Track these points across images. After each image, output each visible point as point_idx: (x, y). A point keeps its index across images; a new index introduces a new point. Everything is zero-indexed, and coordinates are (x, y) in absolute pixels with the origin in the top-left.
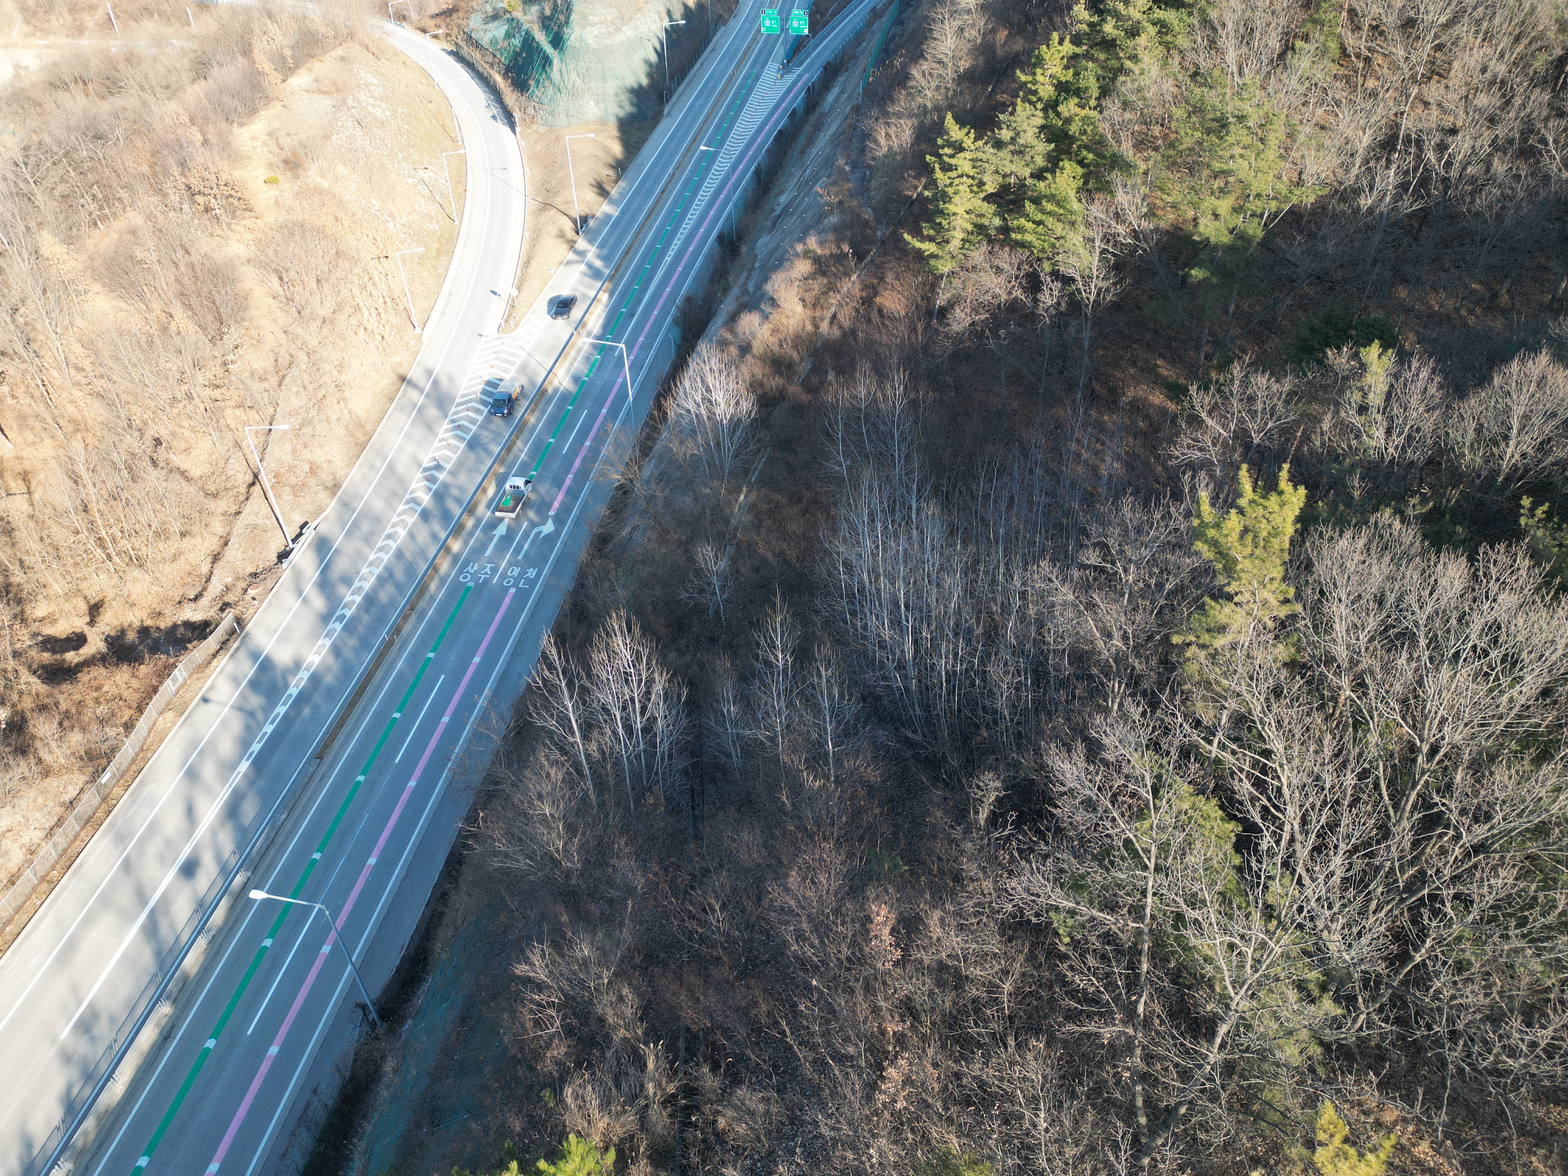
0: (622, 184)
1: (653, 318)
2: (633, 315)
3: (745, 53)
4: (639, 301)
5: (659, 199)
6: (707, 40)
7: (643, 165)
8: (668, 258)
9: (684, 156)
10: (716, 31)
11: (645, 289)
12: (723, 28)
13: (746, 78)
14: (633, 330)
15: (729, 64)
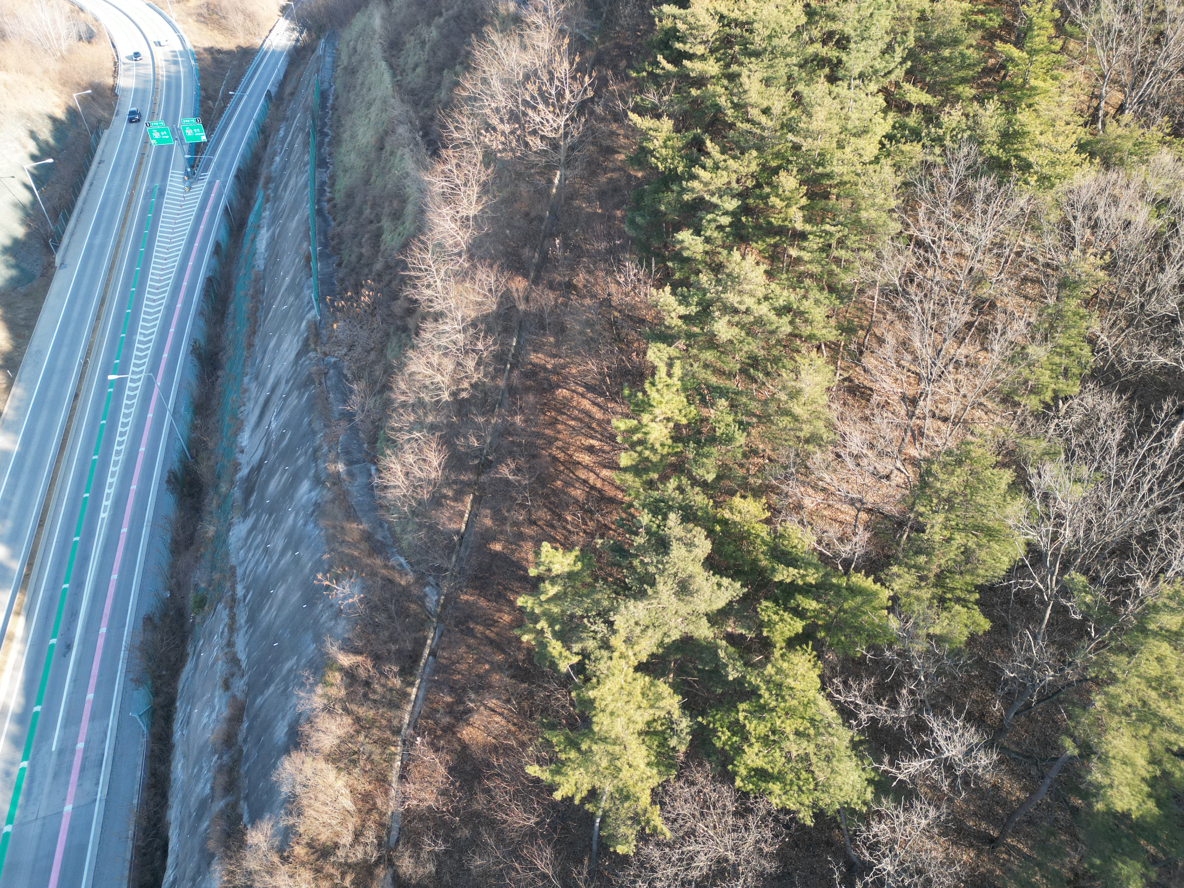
0: (17, 390)
1: (101, 642)
2: (69, 647)
3: (140, 163)
4: (74, 615)
5: (72, 410)
6: (90, 152)
7: (40, 353)
8: (104, 515)
9: (94, 330)
10: (98, 138)
11: (79, 585)
12: (106, 132)
13: (149, 194)
14: (75, 680)
15: (124, 179)
